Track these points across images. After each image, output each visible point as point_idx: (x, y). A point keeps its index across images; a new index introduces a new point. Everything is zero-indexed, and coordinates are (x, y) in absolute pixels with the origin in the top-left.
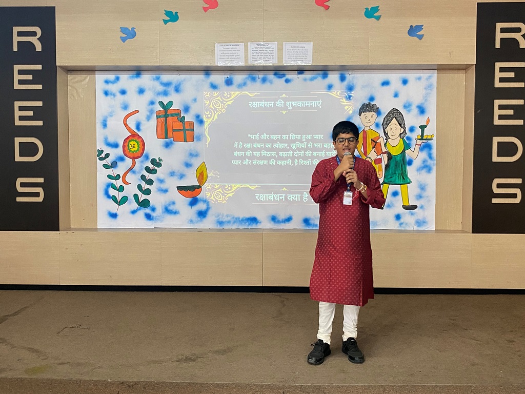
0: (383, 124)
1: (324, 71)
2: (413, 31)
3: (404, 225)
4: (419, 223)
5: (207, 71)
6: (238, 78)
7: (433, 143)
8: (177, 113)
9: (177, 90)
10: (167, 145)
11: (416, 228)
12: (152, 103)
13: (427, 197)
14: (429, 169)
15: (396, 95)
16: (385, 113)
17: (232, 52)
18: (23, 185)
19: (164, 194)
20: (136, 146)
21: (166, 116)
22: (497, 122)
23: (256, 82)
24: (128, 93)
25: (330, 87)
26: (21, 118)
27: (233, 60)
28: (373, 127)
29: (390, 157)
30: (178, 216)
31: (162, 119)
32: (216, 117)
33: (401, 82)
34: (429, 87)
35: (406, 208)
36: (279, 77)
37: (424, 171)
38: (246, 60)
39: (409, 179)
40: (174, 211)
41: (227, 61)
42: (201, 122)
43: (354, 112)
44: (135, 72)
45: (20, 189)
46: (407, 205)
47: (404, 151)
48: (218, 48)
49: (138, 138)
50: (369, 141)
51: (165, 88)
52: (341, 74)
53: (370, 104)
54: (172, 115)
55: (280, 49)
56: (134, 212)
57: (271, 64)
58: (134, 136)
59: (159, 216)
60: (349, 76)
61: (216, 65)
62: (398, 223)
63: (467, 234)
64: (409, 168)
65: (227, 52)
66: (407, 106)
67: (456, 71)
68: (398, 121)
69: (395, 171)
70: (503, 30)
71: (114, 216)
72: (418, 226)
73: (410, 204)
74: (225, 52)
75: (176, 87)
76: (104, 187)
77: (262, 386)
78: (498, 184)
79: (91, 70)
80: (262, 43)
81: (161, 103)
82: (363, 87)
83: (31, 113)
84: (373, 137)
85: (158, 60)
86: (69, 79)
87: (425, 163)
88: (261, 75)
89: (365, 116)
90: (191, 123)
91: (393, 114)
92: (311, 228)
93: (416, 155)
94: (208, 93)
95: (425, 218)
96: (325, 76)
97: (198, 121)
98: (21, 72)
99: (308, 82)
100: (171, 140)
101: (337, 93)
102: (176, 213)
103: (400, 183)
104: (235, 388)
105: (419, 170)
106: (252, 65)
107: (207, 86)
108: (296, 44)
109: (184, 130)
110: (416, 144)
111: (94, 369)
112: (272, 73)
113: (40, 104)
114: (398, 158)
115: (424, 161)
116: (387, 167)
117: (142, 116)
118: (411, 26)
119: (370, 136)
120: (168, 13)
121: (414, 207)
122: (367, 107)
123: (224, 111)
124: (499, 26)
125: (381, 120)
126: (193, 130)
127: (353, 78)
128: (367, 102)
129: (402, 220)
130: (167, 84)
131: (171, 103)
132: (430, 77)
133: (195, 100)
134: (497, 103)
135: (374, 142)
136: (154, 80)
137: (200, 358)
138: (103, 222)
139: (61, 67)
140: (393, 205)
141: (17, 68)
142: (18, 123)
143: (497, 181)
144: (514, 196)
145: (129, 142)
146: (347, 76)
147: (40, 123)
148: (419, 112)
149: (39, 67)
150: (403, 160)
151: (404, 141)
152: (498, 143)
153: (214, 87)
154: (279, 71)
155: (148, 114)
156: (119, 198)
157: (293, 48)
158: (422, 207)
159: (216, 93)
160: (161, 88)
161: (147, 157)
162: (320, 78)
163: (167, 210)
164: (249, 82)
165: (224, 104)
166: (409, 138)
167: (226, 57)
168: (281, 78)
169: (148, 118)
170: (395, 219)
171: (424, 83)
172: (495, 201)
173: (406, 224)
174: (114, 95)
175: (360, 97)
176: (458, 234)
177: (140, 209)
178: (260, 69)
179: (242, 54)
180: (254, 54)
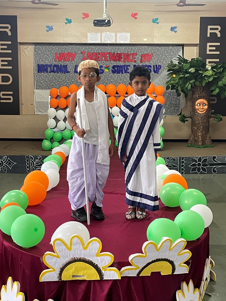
2: (172, 29)
18: (3, 95)
26: (2, 65)
27: (95, 40)
38: (101, 41)
48: (89, 35)
55: (116, 36)
57: (112, 43)
61: (88, 42)
65: (93, 37)
70: (211, 29)
79: (31, 43)
85: (63, 40)
86: (21, 47)
98: (2, 45)
106: (104, 43)
108: (123, 34)
118: (172, 27)
120: (67, 20)
124: (209, 27)
134: (208, 60)
141: (0, 43)
144: (214, 100)
154: (115, 45)
157: (121, 36)
179: (99, 38)
180: (105, 38)
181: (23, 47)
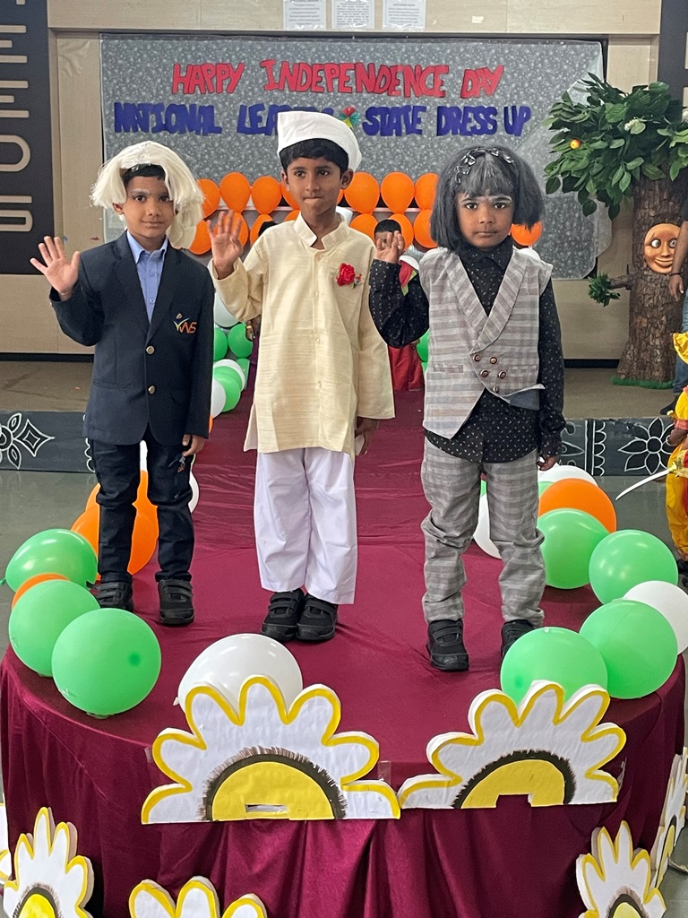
17: (307, 11)
27: (309, 22)
38: (329, 23)
41: (301, 24)
48: (288, 5)
55: (378, 8)
61: (283, 30)
65: (300, 11)
74: (297, 11)
79: (93, 32)
83: (10, 99)
85: (199, 21)
86: (59, 45)
113: (23, 85)
139: (52, 29)
147: (24, 114)
149: (21, 29)
157: (397, 7)
167: (298, 18)
179: (322, 13)
180: (341, 14)
181: (67, 44)
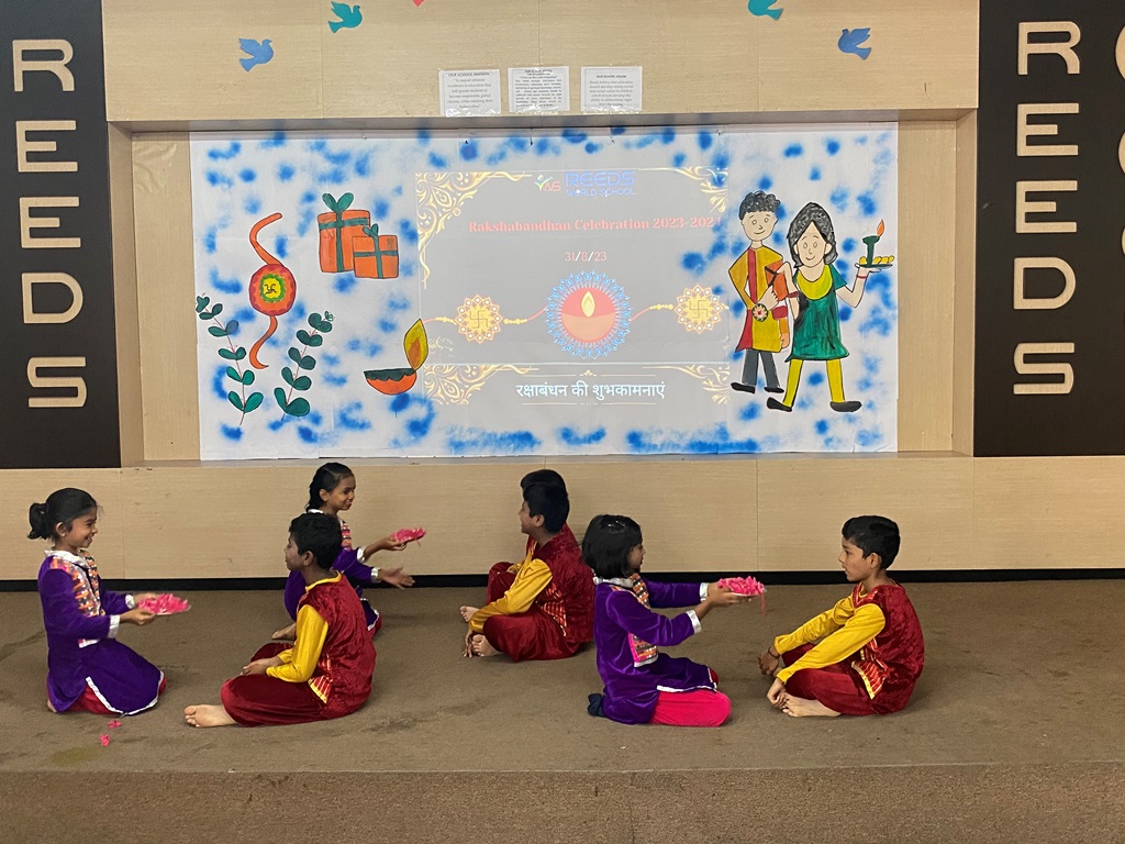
0: (788, 237)
1: (666, 126)
2: (850, 41)
3: (834, 443)
4: (864, 438)
5: (424, 128)
6: (489, 143)
7: (893, 273)
8: (363, 218)
9: (361, 169)
10: (343, 286)
11: (858, 448)
12: (310, 198)
13: (881, 384)
14: (884, 326)
15: (815, 176)
16: (792, 213)
17: (474, 88)
18: (41, 372)
19: (338, 388)
20: (278, 288)
21: (339, 225)
22: (1023, 227)
23: (525, 151)
24: (259, 178)
25: (679, 160)
26: (35, 233)
27: (475, 104)
28: (769, 243)
29: (804, 303)
30: (368, 431)
31: (330, 230)
32: (441, 225)
33: (825, 147)
34: (882, 158)
35: (837, 407)
36: (574, 141)
37: (874, 333)
38: (505, 104)
39: (844, 348)
40: (360, 422)
41: (465, 107)
42: (413, 236)
43: (729, 211)
44: (271, 134)
45: (36, 382)
46: (841, 401)
47: (832, 291)
48: (446, 80)
49: (281, 272)
50: (761, 272)
51: (335, 166)
52: (702, 133)
53: (761, 194)
54: (352, 223)
55: (575, 81)
56: (275, 426)
57: (556, 114)
58: (273, 267)
59: (328, 433)
60: (719, 137)
61: (442, 115)
62: (821, 438)
63: (963, 459)
64: (843, 326)
65: (462, 89)
66: (838, 198)
67: (937, 124)
68: (819, 229)
69: (815, 332)
70: (1034, 38)
71: (234, 434)
72: (863, 445)
73: (847, 400)
74: (459, 89)
75: (358, 163)
76: (212, 374)
77: (551, 777)
78: (1025, 355)
79: (179, 130)
80: (537, 69)
81: (328, 198)
82: (748, 158)
83: (54, 222)
84: (768, 263)
85: (320, 107)
86: (134, 149)
87: (877, 315)
88: (535, 138)
89: (753, 219)
90: (392, 239)
91: (809, 215)
92: (644, 453)
93: (858, 299)
94: (423, 174)
95: (876, 428)
96: (668, 137)
97: (406, 234)
98: (31, 136)
99: (635, 150)
100: (350, 275)
101: (693, 170)
102: (363, 426)
103: (825, 357)
104: (494, 782)
105: (864, 328)
106: (517, 114)
107: (423, 160)
108: (607, 71)
109: (378, 254)
110: (857, 276)
111: (198, 750)
112: (560, 131)
113: (74, 202)
114: (821, 306)
115: (875, 311)
116: (798, 323)
117: (287, 226)
118: (845, 31)
119: (763, 260)
120: (340, 9)
121: (855, 406)
122: (757, 202)
123: (457, 212)
124: (1025, 28)
125: (784, 227)
126: (396, 253)
127: (727, 140)
128: (755, 190)
129: (830, 433)
130: (341, 159)
131: (348, 198)
132: (884, 137)
133: (399, 190)
134: (1023, 187)
135: (772, 272)
136: (312, 148)
137: (421, 721)
138: (213, 448)
139: (114, 124)
140: (811, 402)
141: (22, 127)
142: (27, 242)
143: (1024, 349)
144: (1059, 378)
145: (262, 282)
146: (715, 136)
147: (75, 243)
148: (862, 210)
149: (70, 125)
150: (831, 308)
151: (832, 270)
152: (1026, 270)
153: (437, 162)
154: (573, 127)
155: (302, 220)
156: (243, 398)
157: (602, 80)
158: (870, 406)
159: (440, 176)
160: (326, 167)
161: (301, 312)
162: (657, 143)
163: (346, 421)
164: (510, 152)
165: (458, 198)
166: (842, 265)
167: (462, 99)
168: (578, 141)
169: (302, 230)
170: (815, 430)
171: (872, 150)
172: (1019, 389)
173: (839, 441)
174: (230, 183)
175: (742, 180)
176: (944, 459)
177: (288, 421)
178: (534, 123)
179: (495, 91)
180: (522, 91)
181: (145, 149)
